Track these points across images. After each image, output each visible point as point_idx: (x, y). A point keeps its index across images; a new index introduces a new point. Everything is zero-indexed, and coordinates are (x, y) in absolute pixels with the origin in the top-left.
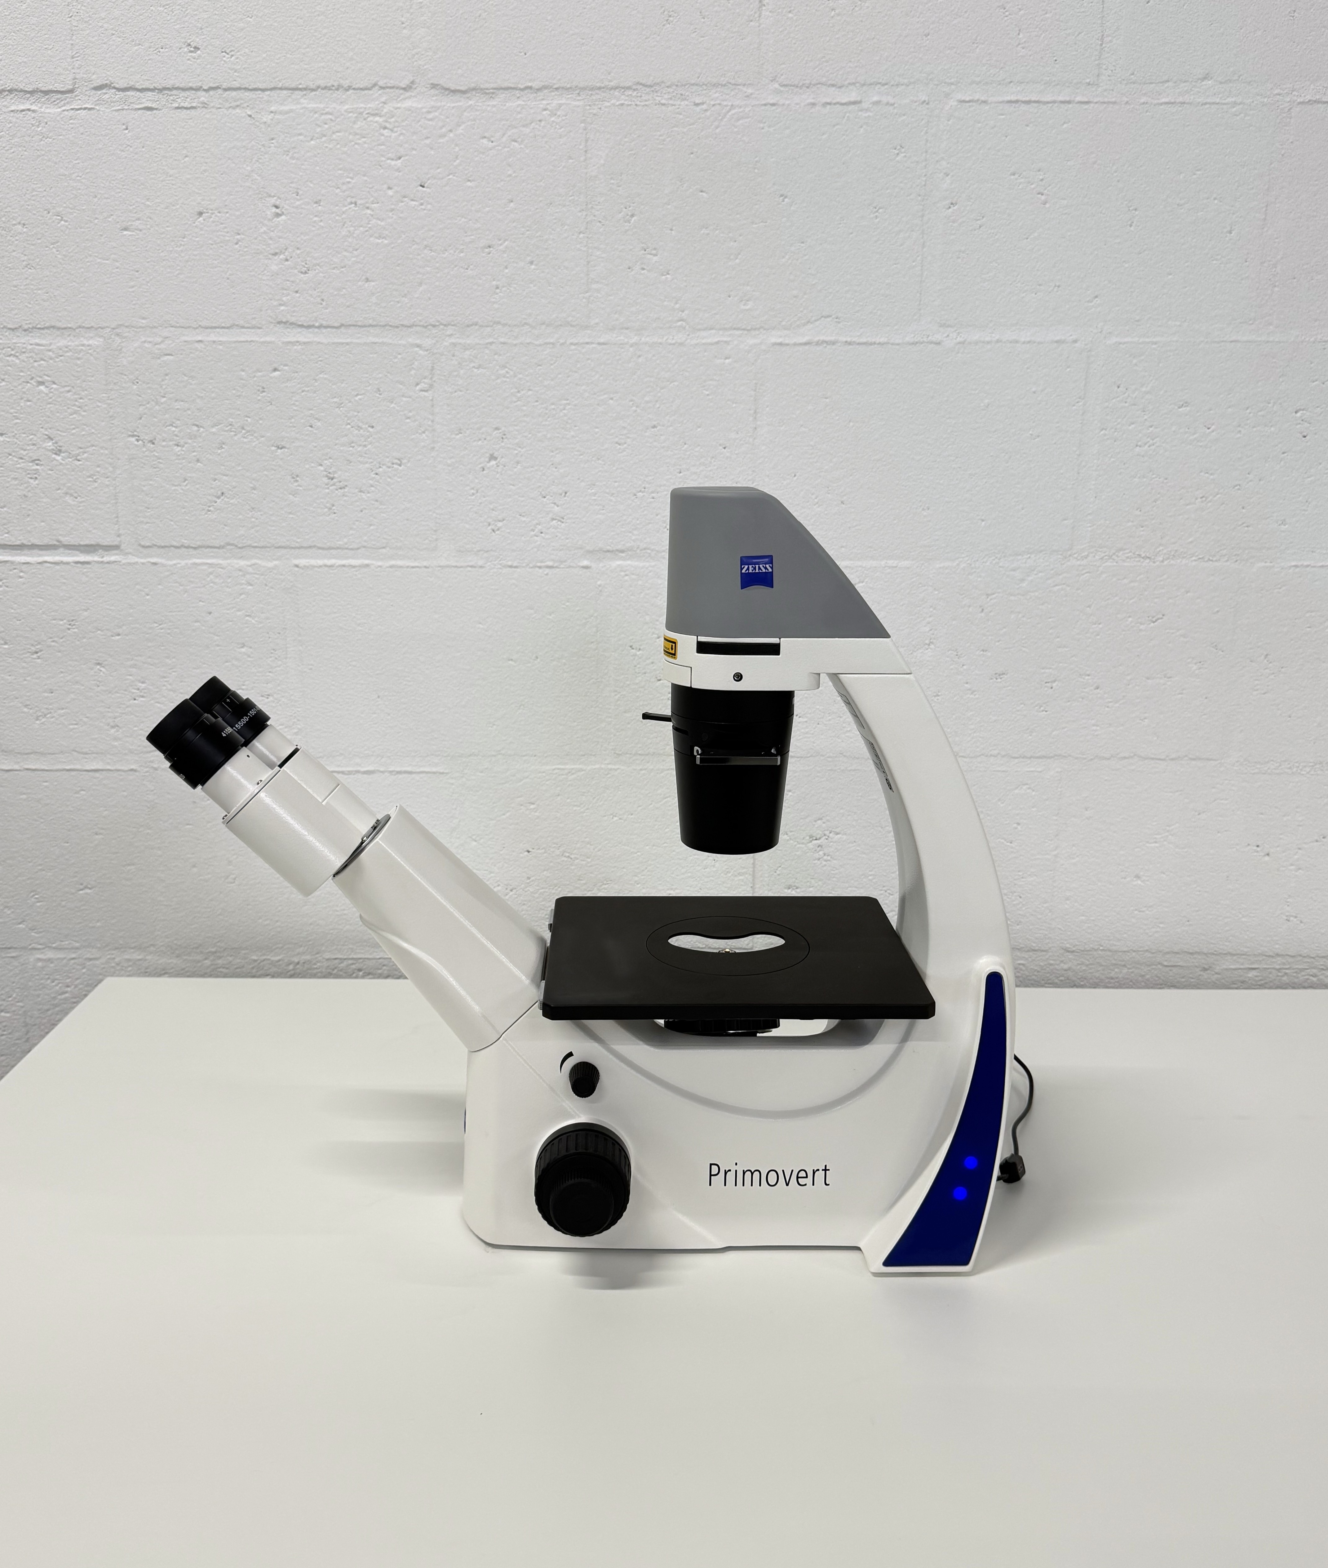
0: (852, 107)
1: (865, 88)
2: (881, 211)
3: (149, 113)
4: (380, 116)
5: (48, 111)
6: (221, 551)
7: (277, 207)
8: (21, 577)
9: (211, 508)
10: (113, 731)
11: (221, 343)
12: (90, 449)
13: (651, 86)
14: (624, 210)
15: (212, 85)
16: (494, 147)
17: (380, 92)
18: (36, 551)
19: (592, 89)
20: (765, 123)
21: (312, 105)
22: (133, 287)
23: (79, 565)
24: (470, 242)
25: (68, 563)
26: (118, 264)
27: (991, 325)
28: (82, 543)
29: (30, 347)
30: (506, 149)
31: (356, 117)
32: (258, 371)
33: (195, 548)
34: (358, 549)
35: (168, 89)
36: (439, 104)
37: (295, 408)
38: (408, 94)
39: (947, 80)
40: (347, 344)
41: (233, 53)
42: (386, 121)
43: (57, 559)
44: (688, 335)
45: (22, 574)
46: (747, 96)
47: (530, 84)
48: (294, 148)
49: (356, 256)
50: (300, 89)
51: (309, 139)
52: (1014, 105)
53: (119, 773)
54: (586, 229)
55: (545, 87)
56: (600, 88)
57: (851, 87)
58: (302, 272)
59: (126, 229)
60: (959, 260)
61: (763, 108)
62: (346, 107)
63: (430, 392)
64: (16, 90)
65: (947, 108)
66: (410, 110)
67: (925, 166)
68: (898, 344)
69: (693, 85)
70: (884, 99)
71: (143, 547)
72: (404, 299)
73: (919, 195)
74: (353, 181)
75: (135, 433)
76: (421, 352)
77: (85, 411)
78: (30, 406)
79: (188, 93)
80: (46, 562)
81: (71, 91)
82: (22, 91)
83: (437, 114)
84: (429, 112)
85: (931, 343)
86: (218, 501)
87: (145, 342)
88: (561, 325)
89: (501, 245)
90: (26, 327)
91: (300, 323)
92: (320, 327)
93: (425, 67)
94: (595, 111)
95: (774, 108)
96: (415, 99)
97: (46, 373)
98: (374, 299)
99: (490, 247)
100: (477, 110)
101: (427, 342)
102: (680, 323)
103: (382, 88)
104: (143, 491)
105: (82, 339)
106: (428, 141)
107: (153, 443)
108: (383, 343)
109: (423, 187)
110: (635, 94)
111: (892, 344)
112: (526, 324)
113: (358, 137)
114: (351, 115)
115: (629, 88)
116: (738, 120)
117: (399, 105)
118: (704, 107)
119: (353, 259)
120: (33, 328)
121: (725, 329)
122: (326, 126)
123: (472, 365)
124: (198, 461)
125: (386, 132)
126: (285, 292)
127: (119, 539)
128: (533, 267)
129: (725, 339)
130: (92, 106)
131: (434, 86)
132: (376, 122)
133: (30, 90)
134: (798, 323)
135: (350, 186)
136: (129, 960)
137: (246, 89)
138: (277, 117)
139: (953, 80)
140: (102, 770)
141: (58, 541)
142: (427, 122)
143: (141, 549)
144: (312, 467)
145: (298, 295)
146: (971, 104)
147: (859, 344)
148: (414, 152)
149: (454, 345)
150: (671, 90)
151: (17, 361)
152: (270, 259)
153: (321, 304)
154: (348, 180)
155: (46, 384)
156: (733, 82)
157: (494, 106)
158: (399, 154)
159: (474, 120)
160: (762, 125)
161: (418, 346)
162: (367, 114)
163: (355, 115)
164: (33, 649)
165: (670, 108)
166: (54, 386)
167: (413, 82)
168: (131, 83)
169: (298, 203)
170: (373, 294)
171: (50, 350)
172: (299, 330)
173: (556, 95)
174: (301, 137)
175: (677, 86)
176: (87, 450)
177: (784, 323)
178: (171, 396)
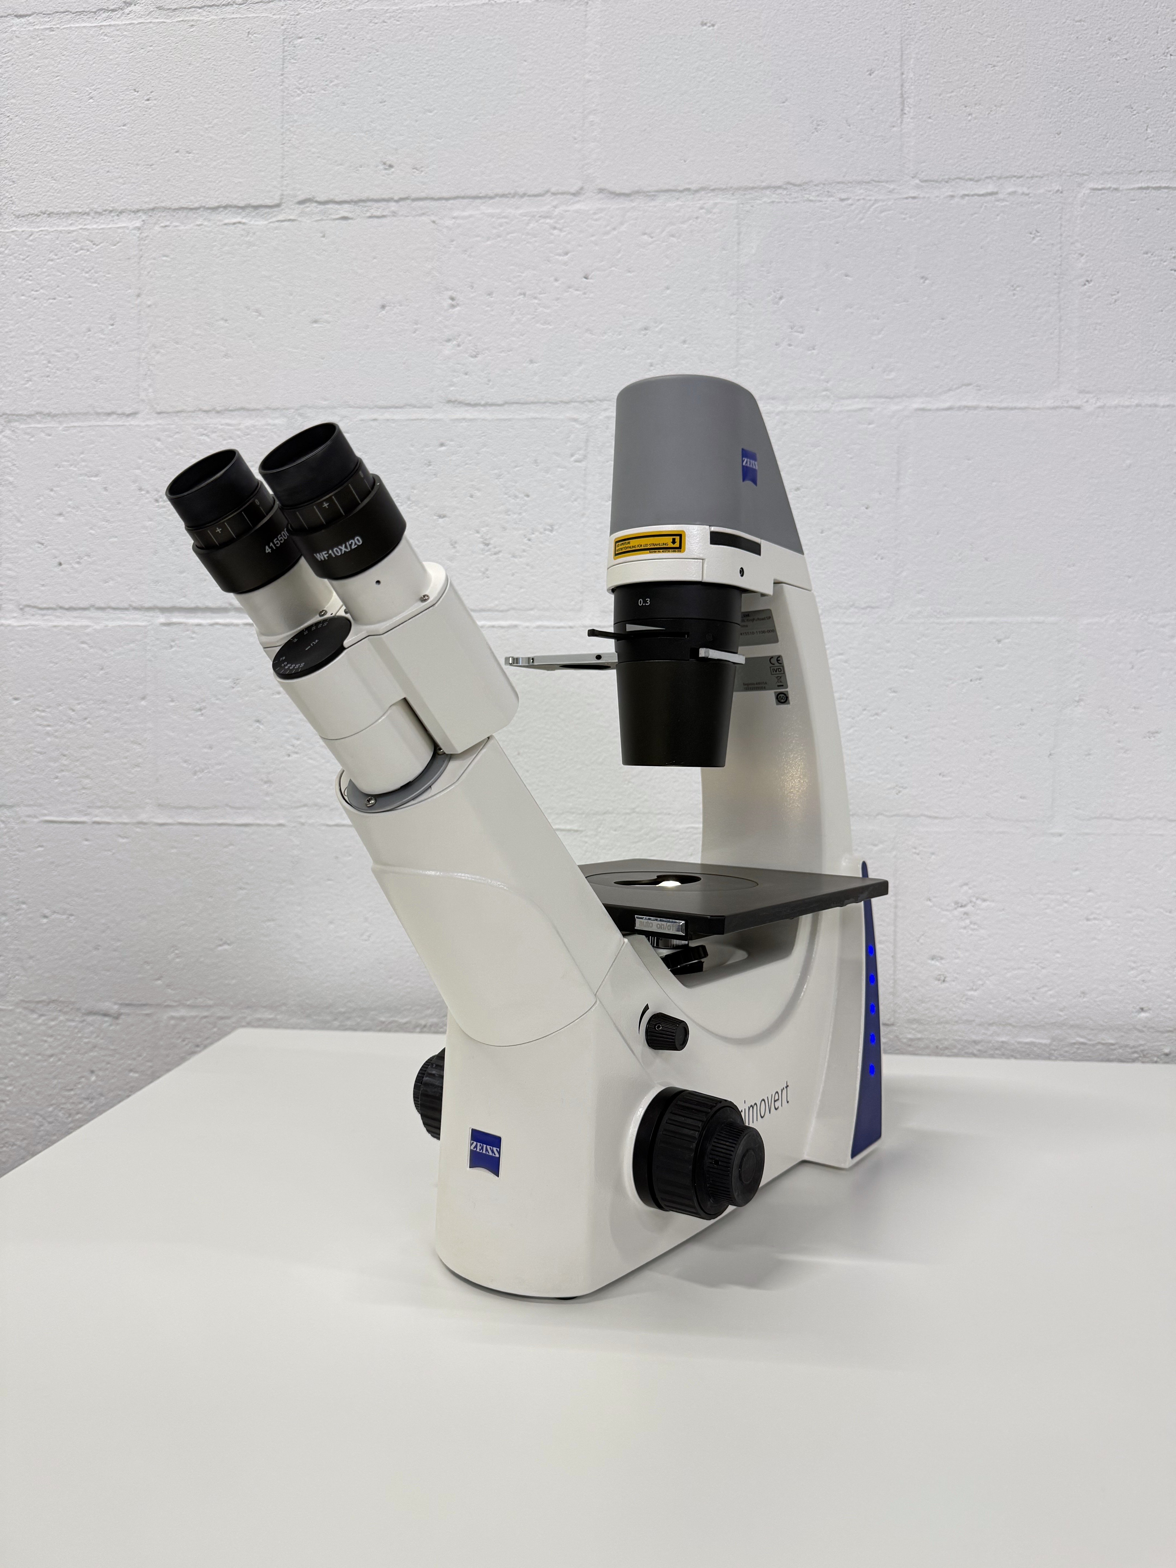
0: (988, 198)
1: (1001, 181)
2: (1018, 289)
3: (344, 222)
5: (257, 223)
7: (452, 299)
8: (192, 638)
11: (394, 421)
13: (799, 185)
14: (773, 293)
15: (403, 196)
17: (551, 198)
19: (746, 189)
20: (906, 214)
21: (490, 211)
27: (1129, 391)
30: (664, 244)
31: (529, 220)
34: (508, 610)
37: (459, 480)
38: (577, 199)
39: (1080, 172)
40: (510, 420)
41: (423, 169)
45: (194, 635)
46: (890, 192)
47: (688, 186)
52: (1145, 191)
54: (737, 311)
55: (703, 189)
56: (753, 188)
57: (988, 181)
59: (316, 322)
60: (1096, 332)
61: (905, 201)
63: (584, 463)
64: (231, 206)
65: (1080, 195)
67: (1060, 248)
68: (1038, 409)
69: (839, 183)
72: (564, 378)
73: (1055, 274)
74: (524, 275)
76: (577, 426)
79: (380, 204)
80: (217, 624)
81: (278, 206)
83: (602, 215)
84: (595, 213)
85: (1071, 407)
89: (657, 327)
91: (467, 402)
93: (594, 175)
95: (915, 201)
99: (646, 329)
101: (584, 417)
102: (824, 393)
103: (554, 194)
108: (543, 419)
110: (785, 192)
111: (1033, 409)
113: (529, 237)
114: (525, 218)
116: (882, 212)
118: (850, 202)
119: (520, 343)
125: (556, 232)
126: (455, 374)
128: (686, 346)
131: (601, 191)
133: (243, 205)
137: (432, 199)
138: (458, 221)
139: (1084, 172)
142: (593, 222)
144: (471, 534)
145: (467, 377)
146: (1103, 191)
147: (1000, 409)
152: (443, 345)
153: (488, 384)
156: (877, 179)
157: (655, 206)
161: (575, 420)
162: (540, 217)
163: (529, 218)
165: (818, 204)
167: (582, 188)
168: (332, 197)
171: (239, 430)
173: (712, 196)
174: (478, 239)
175: (824, 184)
177: (926, 391)
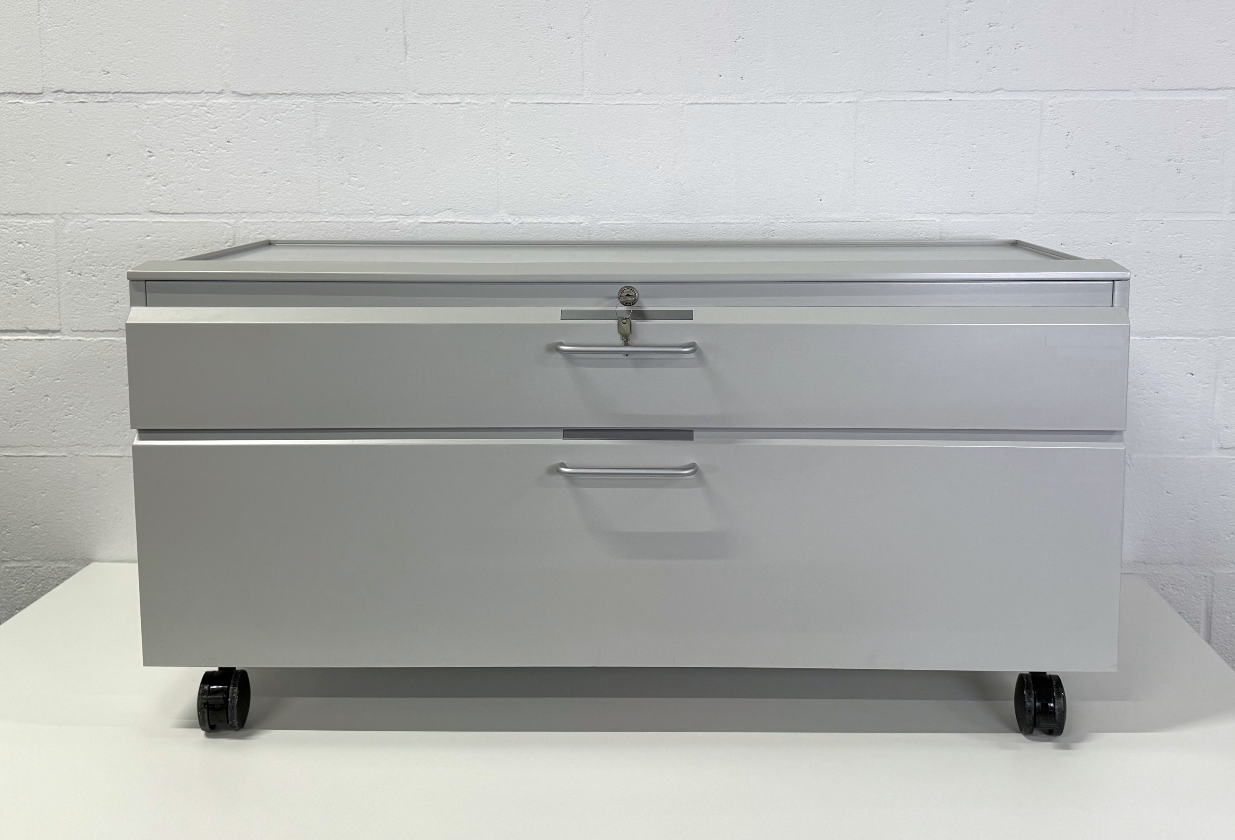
4: (206, 107)
6: (117, 333)
9: (111, 310)
10: (54, 433)
12: (46, 278)
16: (267, 123)
18: (14, 333)
22: (72, 193)
23: (38, 341)
24: (255, 171)
25: (31, 340)
26: (63, 181)
28: (40, 329)
29: (15, 224)
32: (139, 236)
33: (102, 332)
35: (93, 93)
36: (237, 101)
42: (209, 109)
43: (26, 337)
44: (375, 218)
48: (159, 122)
49: (193, 178)
50: (163, 93)
51: (167, 118)
53: (57, 458)
58: (163, 186)
62: (188, 102)
66: (221, 104)
70: (473, 101)
71: (73, 331)
75: (71, 270)
77: (43, 258)
78: (13, 255)
82: (15, 93)
86: (116, 306)
87: (77, 221)
88: (305, 213)
90: (13, 213)
92: (173, 214)
94: (321, 106)
96: (224, 98)
97: (23, 238)
98: (202, 199)
100: (258, 104)
104: (74, 301)
105: (44, 220)
106: (231, 120)
107: (81, 275)
109: (229, 142)
112: (286, 212)
115: (338, 94)
117: (215, 101)
120: (17, 214)
121: (395, 215)
122: (177, 112)
123: (256, 233)
124: (105, 284)
127: (60, 327)
129: (395, 220)
130: (53, 101)
132: (204, 110)
134: (434, 212)
135: (189, 142)
136: (59, 568)
140: (47, 456)
141: (26, 328)
143: (72, 332)
148: (224, 125)
149: (246, 222)
150: (360, 96)
151: (8, 231)
154: (188, 139)
155: (23, 243)
158: (216, 126)
159: (256, 109)
160: (409, 114)
164: (11, 387)
166: (27, 245)
169: (161, 150)
170: (202, 197)
172: (162, 215)
176: (45, 278)
178: (91, 250)
